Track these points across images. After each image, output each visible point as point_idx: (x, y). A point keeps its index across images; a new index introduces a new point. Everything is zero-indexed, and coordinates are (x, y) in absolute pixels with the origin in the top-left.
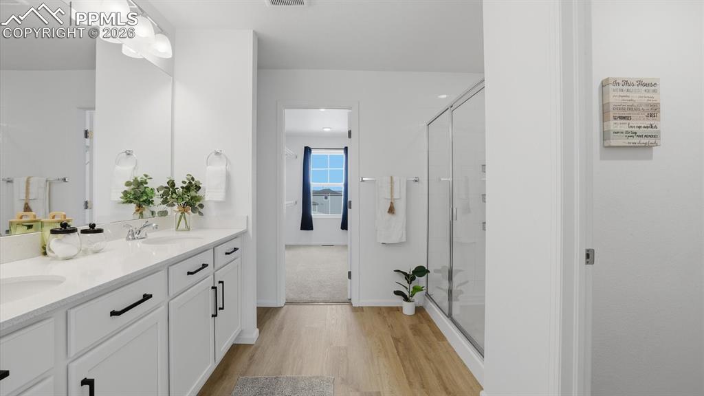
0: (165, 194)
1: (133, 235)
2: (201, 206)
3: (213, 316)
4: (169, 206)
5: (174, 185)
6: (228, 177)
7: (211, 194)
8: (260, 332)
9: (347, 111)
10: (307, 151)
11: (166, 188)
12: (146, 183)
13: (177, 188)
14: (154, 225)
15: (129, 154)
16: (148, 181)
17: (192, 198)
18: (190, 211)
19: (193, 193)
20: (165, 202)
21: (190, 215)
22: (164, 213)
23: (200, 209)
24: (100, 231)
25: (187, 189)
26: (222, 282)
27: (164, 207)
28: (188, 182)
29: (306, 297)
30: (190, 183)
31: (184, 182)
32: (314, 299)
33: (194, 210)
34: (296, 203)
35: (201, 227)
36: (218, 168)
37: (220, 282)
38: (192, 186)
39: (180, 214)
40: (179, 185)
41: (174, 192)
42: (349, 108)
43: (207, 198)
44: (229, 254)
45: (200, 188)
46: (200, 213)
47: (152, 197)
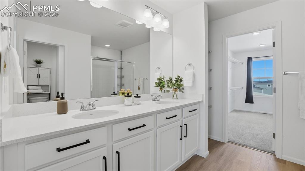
0: (168, 83)
1: (154, 99)
2: (183, 89)
3: (180, 139)
4: (170, 88)
5: (171, 80)
6: (194, 75)
7: (186, 83)
8: (210, 153)
9: (272, 29)
10: (250, 59)
11: (168, 81)
12: (164, 79)
13: (173, 81)
14: (161, 96)
15: (159, 68)
16: (164, 78)
17: (178, 85)
18: (178, 91)
19: (179, 83)
20: (168, 86)
21: (178, 92)
22: (168, 91)
23: (182, 90)
24: (139, 97)
25: (177, 81)
26: (186, 125)
27: (168, 89)
28: (177, 78)
29: (241, 141)
30: (178, 78)
31: (176, 78)
32: (246, 144)
33: (180, 90)
34: (243, 88)
35: (183, 98)
36: (190, 71)
37: (185, 124)
38: (179, 80)
39: (174, 91)
40: (174, 80)
41: (171, 82)
42: (274, 27)
43: (185, 85)
44: (191, 112)
45: (182, 80)
46: (183, 92)
47: (164, 85)
